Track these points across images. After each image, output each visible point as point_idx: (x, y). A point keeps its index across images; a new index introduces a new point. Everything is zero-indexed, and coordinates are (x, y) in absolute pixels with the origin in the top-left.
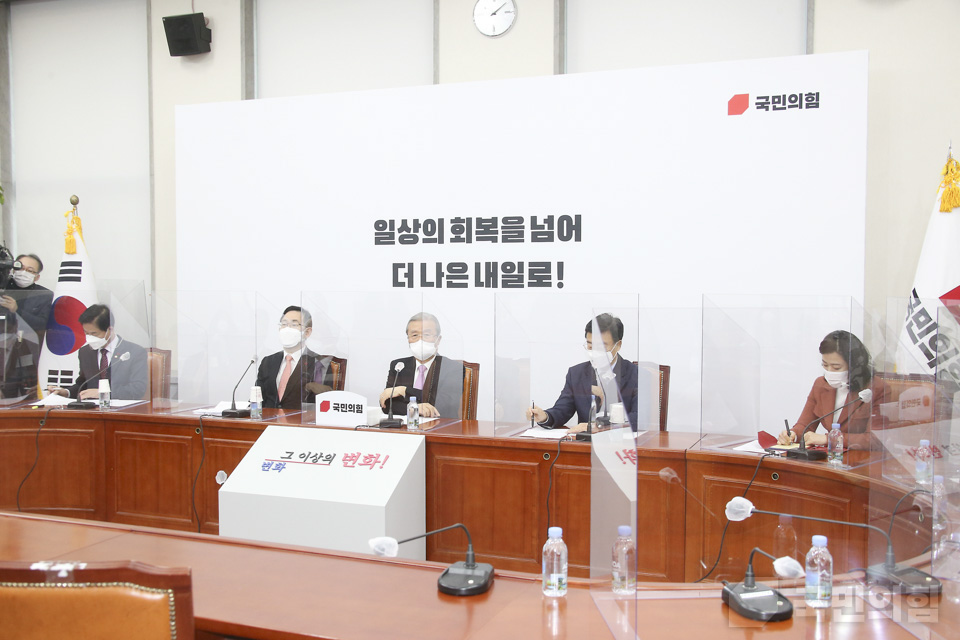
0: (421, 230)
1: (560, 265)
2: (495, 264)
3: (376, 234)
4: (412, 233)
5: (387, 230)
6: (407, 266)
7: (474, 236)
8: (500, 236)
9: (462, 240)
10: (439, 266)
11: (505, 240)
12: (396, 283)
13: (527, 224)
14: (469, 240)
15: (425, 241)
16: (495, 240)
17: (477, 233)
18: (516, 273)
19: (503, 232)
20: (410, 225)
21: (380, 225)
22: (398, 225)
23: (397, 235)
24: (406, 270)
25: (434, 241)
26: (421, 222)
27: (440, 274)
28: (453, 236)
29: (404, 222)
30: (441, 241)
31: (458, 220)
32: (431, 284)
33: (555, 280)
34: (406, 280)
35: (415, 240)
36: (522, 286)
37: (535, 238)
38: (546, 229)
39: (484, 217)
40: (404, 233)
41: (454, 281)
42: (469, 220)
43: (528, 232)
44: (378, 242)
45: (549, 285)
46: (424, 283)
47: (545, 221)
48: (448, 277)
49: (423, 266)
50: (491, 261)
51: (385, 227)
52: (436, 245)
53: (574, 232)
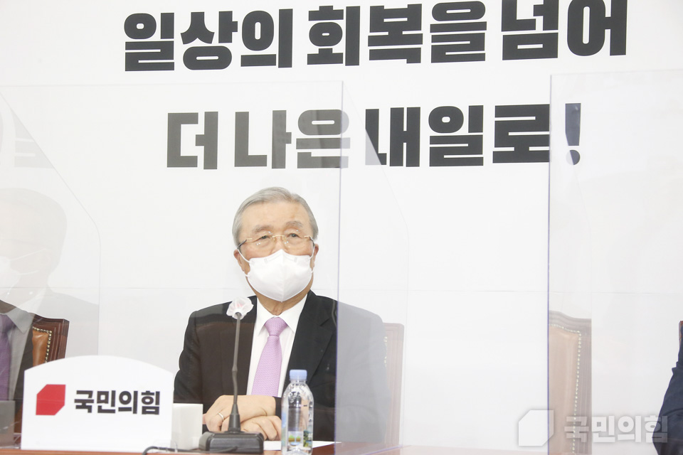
0: (237, 36)
1: (573, 113)
2: (414, 113)
3: (129, 45)
4: (215, 42)
5: (156, 37)
6: (201, 119)
7: (364, 49)
8: (426, 48)
9: (336, 59)
10: (279, 118)
11: (439, 55)
12: (176, 159)
13: (493, 17)
14: (353, 59)
15: (247, 61)
16: (414, 57)
17: (372, 41)
18: (464, 131)
19: (434, 39)
20: (212, 24)
21: (137, 25)
22: (182, 24)
23: (180, 49)
24: (199, 128)
25: (268, 61)
26: (239, 18)
27: (280, 137)
28: (315, 50)
29: (198, 18)
30: (285, 59)
31: (326, 12)
32: (259, 161)
33: (559, 146)
34: (199, 152)
35: (223, 59)
36: (479, 162)
37: (511, 51)
38: (539, 29)
39: (389, 6)
40: (198, 43)
41: (317, 153)
42: (354, 13)
43: (494, 37)
44: (132, 63)
45: (545, 157)
46: (243, 158)
47: (538, 10)
48: (301, 143)
49: (242, 120)
50: (405, 104)
51: (150, 30)
52: (274, 70)
53: (608, 33)
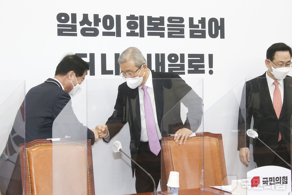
0: (101, 24)
1: (211, 56)
2: (163, 55)
3: (59, 26)
4: (93, 26)
5: (70, 23)
6: (88, 56)
7: (146, 32)
8: (166, 32)
9: (136, 35)
10: (117, 56)
11: (170, 35)
13: (186, 23)
14: (142, 35)
15: (105, 34)
16: (162, 35)
17: (149, 29)
18: (179, 62)
19: (169, 29)
20: (91, 19)
21: (62, 17)
22: (79, 18)
23: (79, 28)
25: (112, 34)
26: (101, 17)
28: (129, 31)
29: (85, 16)
30: (119, 34)
31: (132, 17)
32: (110, 72)
33: (207, 69)
35: (96, 33)
36: (184, 73)
37: (192, 35)
38: (200, 28)
39: (154, 16)
40: (86, 26)
42: (142, 18)
43: (187, 30)
44: (60, 33)
45: (203, 72)
46: (105, 72)
47: (200, 22)
49: (104, 57)
50: (160, 52)
51: (67, 19)
52: (114, 38)
53: (219, 31)
